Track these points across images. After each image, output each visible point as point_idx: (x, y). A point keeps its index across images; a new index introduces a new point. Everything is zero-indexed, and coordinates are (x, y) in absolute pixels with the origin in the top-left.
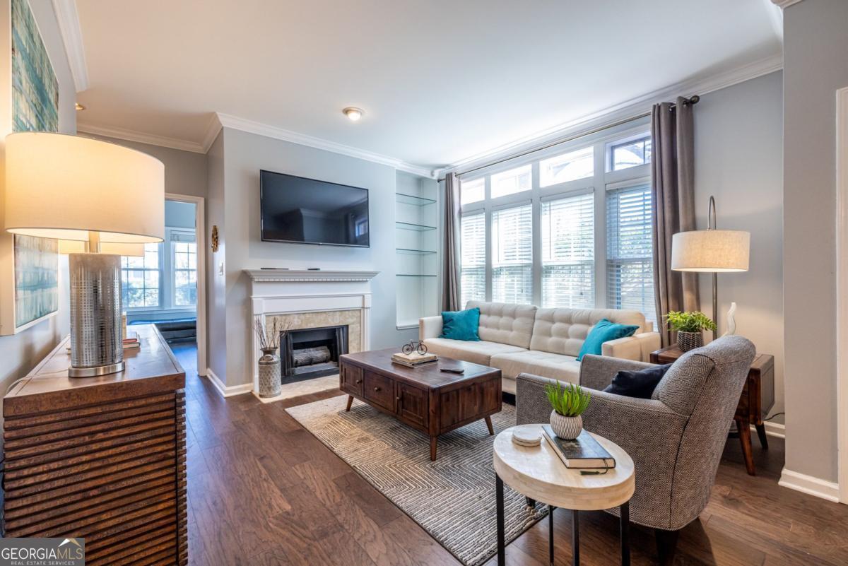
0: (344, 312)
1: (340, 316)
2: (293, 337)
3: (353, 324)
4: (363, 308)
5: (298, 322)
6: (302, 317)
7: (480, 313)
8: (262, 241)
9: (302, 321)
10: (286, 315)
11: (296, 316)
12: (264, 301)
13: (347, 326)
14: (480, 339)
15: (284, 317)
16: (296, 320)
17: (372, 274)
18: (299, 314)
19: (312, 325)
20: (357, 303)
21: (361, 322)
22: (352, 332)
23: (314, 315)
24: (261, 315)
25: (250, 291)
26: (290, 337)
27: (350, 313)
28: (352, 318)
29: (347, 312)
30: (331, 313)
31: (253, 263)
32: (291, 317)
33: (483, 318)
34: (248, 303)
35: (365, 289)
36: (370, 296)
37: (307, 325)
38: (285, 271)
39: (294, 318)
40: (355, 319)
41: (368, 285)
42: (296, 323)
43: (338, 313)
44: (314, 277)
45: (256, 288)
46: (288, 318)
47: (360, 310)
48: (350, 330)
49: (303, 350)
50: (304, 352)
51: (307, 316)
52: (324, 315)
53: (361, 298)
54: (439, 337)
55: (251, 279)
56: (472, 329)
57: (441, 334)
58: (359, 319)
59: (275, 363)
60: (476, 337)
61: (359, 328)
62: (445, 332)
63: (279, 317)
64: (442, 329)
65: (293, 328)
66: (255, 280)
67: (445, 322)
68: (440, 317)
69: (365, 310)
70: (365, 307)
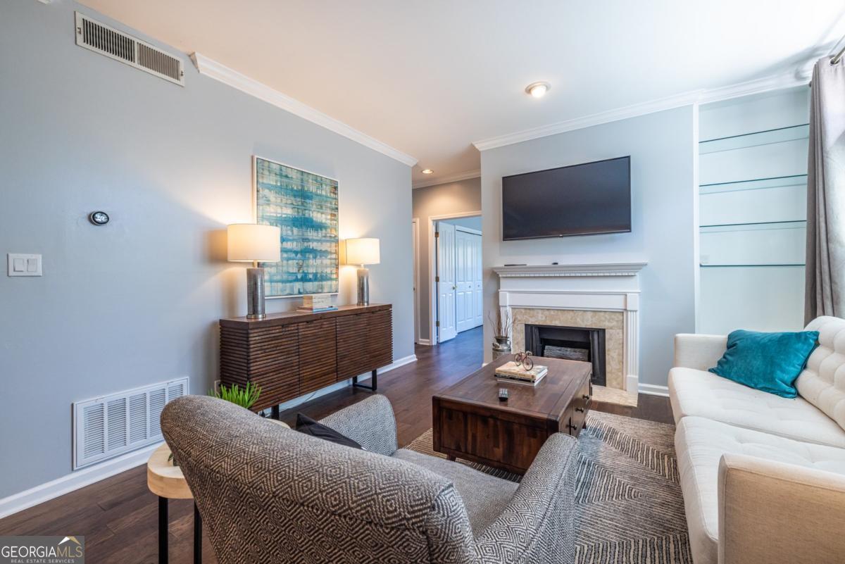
0: (598, 313)
1: (593, 317)
2: (539, 332)
3: (611, 328)
4: (626, 310)
5: (542, 317)
6: (547, 312)
7: (817, 344)
8: (504, 240)
9: (546, 318)
10: (529, 309)
11: (540, 311)
12: (508, 294)
13: (604, 330)
15: (528, 311)
16: (540, 315)
17: (638, 267)
18: (543, 309)
19: (558, 323)
20: (617, 304)
21: (622, 327)
22: (611, 339)
23: (559, 312)
24: (506, 306)
25: (498, 286)
26: (536, 332)
27: (607, 315)
28: (609, 321)
29: (602, 314)
30: (580, 313)
31: (499, 263)
32: (536, 311)
34: (496, 296)
35: (633, 289)
36: (636, 295)
37: (551, 321)
38: (524, 267)
39: (538, 313)
40: (615, 323)
41: (636, 281)
42: (540, 318)
43: (589, 313)
44: (555, 272)
45: (502, 282)
46: (532, 312)
47: (623, 312)
48: (607, 336)
49: (559, 348)
50: (560, 350)
51: (552, 312)
52: (571, 313)
53: (623, 297)
54: (710, 371)
55: (498, 275)
56: (783, 371)
57: (715, 366)
58: (620, 323)
59: (502, 351)
60: (788, 389)
61: (621, 335)
62: (719, 363)
63: (523, 311)
64: (720, 357)
65: (537, 323)
66: (500, 276)
67: (729, 347)
68: (723, 337)
69: (629, 313)
70: (628, 309)
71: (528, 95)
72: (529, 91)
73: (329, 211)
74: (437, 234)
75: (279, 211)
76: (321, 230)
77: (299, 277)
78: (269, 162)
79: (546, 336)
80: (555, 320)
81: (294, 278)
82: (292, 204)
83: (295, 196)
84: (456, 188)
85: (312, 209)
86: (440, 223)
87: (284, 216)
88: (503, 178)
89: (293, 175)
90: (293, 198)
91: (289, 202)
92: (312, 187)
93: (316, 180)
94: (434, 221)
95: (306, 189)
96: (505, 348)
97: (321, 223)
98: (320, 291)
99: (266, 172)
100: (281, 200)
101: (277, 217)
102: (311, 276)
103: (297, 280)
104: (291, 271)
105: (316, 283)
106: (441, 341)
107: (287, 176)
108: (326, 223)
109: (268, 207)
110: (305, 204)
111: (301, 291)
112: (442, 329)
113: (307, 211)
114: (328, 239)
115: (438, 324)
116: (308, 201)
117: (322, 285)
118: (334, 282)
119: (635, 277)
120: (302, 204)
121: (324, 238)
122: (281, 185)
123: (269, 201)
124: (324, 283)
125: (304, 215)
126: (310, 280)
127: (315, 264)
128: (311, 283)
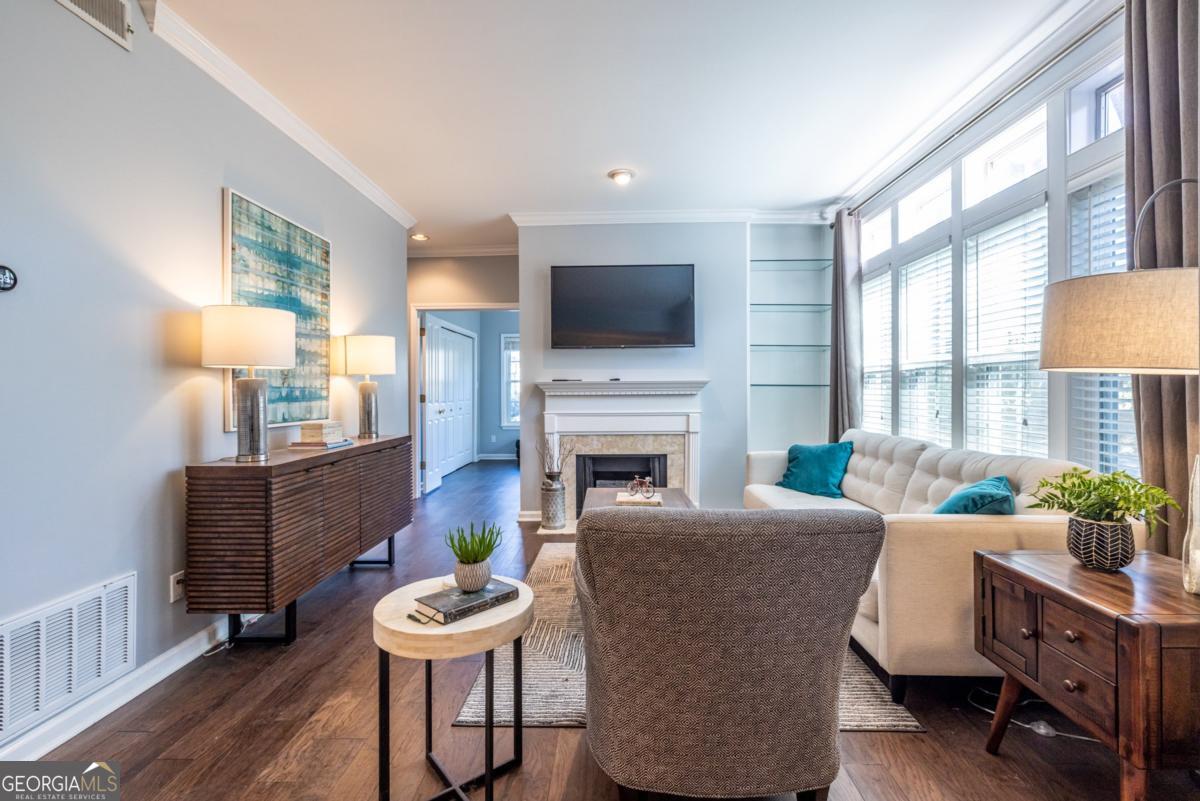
0: (659, 437)
1: (654, 441)
2: (594, 464)
3: (673, 453)
4: (688, 432)
5: (597, 445)
6: (603, 439)
7: (852, 452)
8: (553, 348)
9: (602, 445)
10: (582, 436)
11: (595, 437)
12: (556, 418)
13: (665, 456)
14: (843, 495)
15: (580, 438)
16: (595, 442)
17: (701, 385)
18: (598, 435)
19: (615, 451)
20: (678, 425)
21: (684, 452)
22: (672, 465)
23: (618, 438)
24: (553, 434)
25: (543, 407)
26: (589, 463)
27: (669, 439)
28: (671, 445)
29: (664, 437)
30: (641, 438)
31: (545, 377)
32: (590, 438)
33: (855, 459)
34: (540, 420)
35: (694, 407)
36: (698, 415)
37: (609, 449)
38: (578, 384)
39: (592, 440)
40: (676, 448)
41: (697, 400)
42: (595, 447)
43: (651, 437)
44: (615, 390)
45: (549, 402)
46: (585, 439)
47: (685, 435)
48: (669, 462)
49: (613, 482)
51: (610, 439)
52: (631, 439)
53: (685, 418)
54: (777, 484)
55: (544, 393)
56: (833, 476)
57: (781, 479)
58: (682, 448)
59: (555, 490)
60: (835, 490)
61: (682, 460)
62: (785, 476)
63: (575, 438)
64: (784, 471)
65: (591, 453)
66: (547, 394)
67: (790, 461)
68: (784, 453)
69: (691, 435)
70: (691, 430)
71: (611, 180)
72: (612, 175)
73: (319, 290)
74: (422, 331)
75: (260, 285)
76: (311, 319)
77: (284, 394)
78: (248, 201)
79: (601, 469)
80: (613, 448)
81: (278, 395)
82: (276, 274)
83: (280, 262)
84: (449, 265)
85: (301, 285)
86: (428, 315)
87: (266, 293)
88: (552, 267)
89: (279, 227)
90: (277, 265)
91: (273, 270)
92: (300, 250)
93: (305, 238)
94: (419, 311)
95: (293, 251)
96: (559, 486)
97: (311, 308)
98: (308, 416)
99: (244, 219)
100: (263, 267)
101: (257, 294)
102: (297, 393)
103: (281, 399)
104: (274, 385)
105: (304, 404)
106: (428, 491)
107: (269, 229)
108: (316, 309)
109: (245, 276)
110: (292, 277)
111: (286, 417)
112: (429, 473)
113: (294, 288)
114: (318, 333)
115: (423, 466)
116: (295, 271)
117: (310, 407)
118: (324, 403)
119: (696, 397)
120: (288, 276)
121: (313, 333)
122: (263, 242)
123: (247, 266)
124: (313, 404)
125: (290, 293)
126: (296, 400)
127: (303, 373)
128: (297, 404)
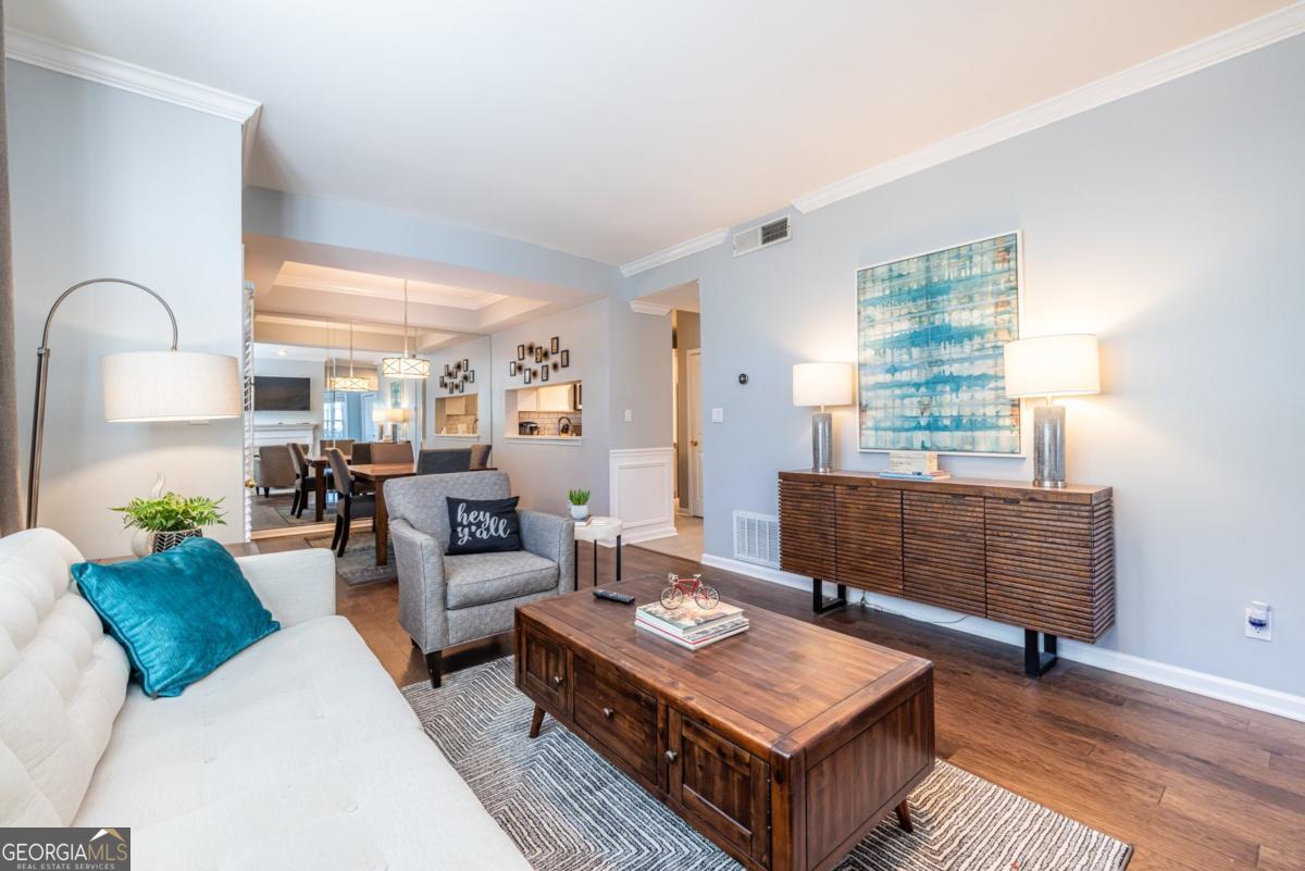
73: (991, 300)
75: (888, 329)
76: (971, 339)
77: (923, 422)
78: (872, 268)
81: (914, 424)
82: (910, 313)
83: (914, 300)
85: (949, 309)
87: (895, 335)
89: (912, 268)
90: (911, 304)
91: (906, 311)
92: (947, 271)
93: (958, 257)
95: (935, 280)
97: (971, 326)
98: (968, 447)
99: (869, 284)
100: (892, 313)
101: (885, 339)
102: (947, 422)
103: (918, 427)
104: (910, 415)
105: (958, 434)
107: (900, 276)
108: (982, 325)
109: (872, 330)
110: (934, 306)
111: (928, 445)
113: (937, 316)
114: (990, 352)
116: (940, 298)
117: (974, 438)
118: (1005, 434)
120: (929, 307)
121: (977, 354)
122: (891, 292)
123: (873, 321)
124: (978, 434)
125: (933, 323)
126: (945, 428)
127: (955, 400)
128: (947, 433)
